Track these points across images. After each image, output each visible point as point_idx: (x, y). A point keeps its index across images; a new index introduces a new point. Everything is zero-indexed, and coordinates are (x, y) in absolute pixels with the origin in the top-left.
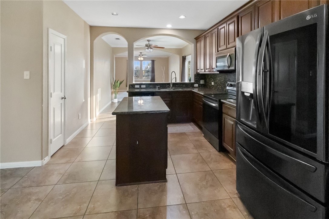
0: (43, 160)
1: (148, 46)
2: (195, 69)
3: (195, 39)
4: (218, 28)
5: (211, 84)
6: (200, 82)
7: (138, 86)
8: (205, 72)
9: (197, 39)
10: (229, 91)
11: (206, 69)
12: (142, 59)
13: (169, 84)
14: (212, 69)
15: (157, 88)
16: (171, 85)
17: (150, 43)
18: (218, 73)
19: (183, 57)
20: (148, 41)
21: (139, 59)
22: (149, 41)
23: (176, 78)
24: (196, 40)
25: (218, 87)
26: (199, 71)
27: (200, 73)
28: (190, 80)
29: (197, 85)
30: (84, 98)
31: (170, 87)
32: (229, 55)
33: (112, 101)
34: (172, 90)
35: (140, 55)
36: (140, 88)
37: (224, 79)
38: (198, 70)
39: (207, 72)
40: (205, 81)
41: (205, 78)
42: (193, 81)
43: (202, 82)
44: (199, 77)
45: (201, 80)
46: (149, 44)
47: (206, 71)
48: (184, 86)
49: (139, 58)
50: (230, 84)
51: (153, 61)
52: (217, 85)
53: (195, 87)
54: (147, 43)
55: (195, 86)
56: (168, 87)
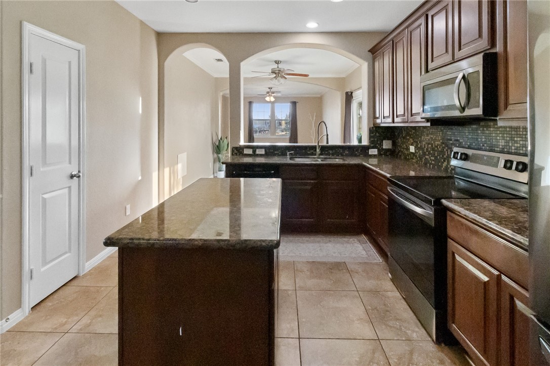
0: (4, 320)
1: (275, 73)
2: (372, 116)
3: (369, 51)
4: (427, 16)
5: (408, 149)
6: (381, 144)
7: (250, 152)
8: (393, 122)
9: (375, 52)
10: (458, 170)
11: (397, 117)
12: (272, 99)
13: (314, 148)
14: (412, 116)
15: (288, 156)
16: (318, 150)
17: (280, 66)
18: (429, 124)
19: (347, 93)
20: (277, 62)
21: (268, 99)
22: (278, 64)
23: (327, 135)
24: (373, 54)
25: (427, 157)
26: (378, 121)
27: (382, 125)
28: (360, 140)
29: (375, 152)
30: (140, 173)
31: (316, 155)
32: (464, 77)
33: (215, 174)
34: (319, 161)
35: (268, 93)
36: (254, 155)
37: (443, 139)
38: (378, 118)
39: (398, 123)
40: (394, 144)
41: (394, 135)
42: (365, 142)
43: (387, 144)
44: (379, 133)
45: (385, 139)
46: (278, 69)
47: (396, 120)
48: (347, 152)
49: (266, 97)
50: (462, 154)
51: (294, 104)
52: (424, 154)
53: (371, 156)
54: (275, 66)
55: (370, 153)
56: (312, 154)
